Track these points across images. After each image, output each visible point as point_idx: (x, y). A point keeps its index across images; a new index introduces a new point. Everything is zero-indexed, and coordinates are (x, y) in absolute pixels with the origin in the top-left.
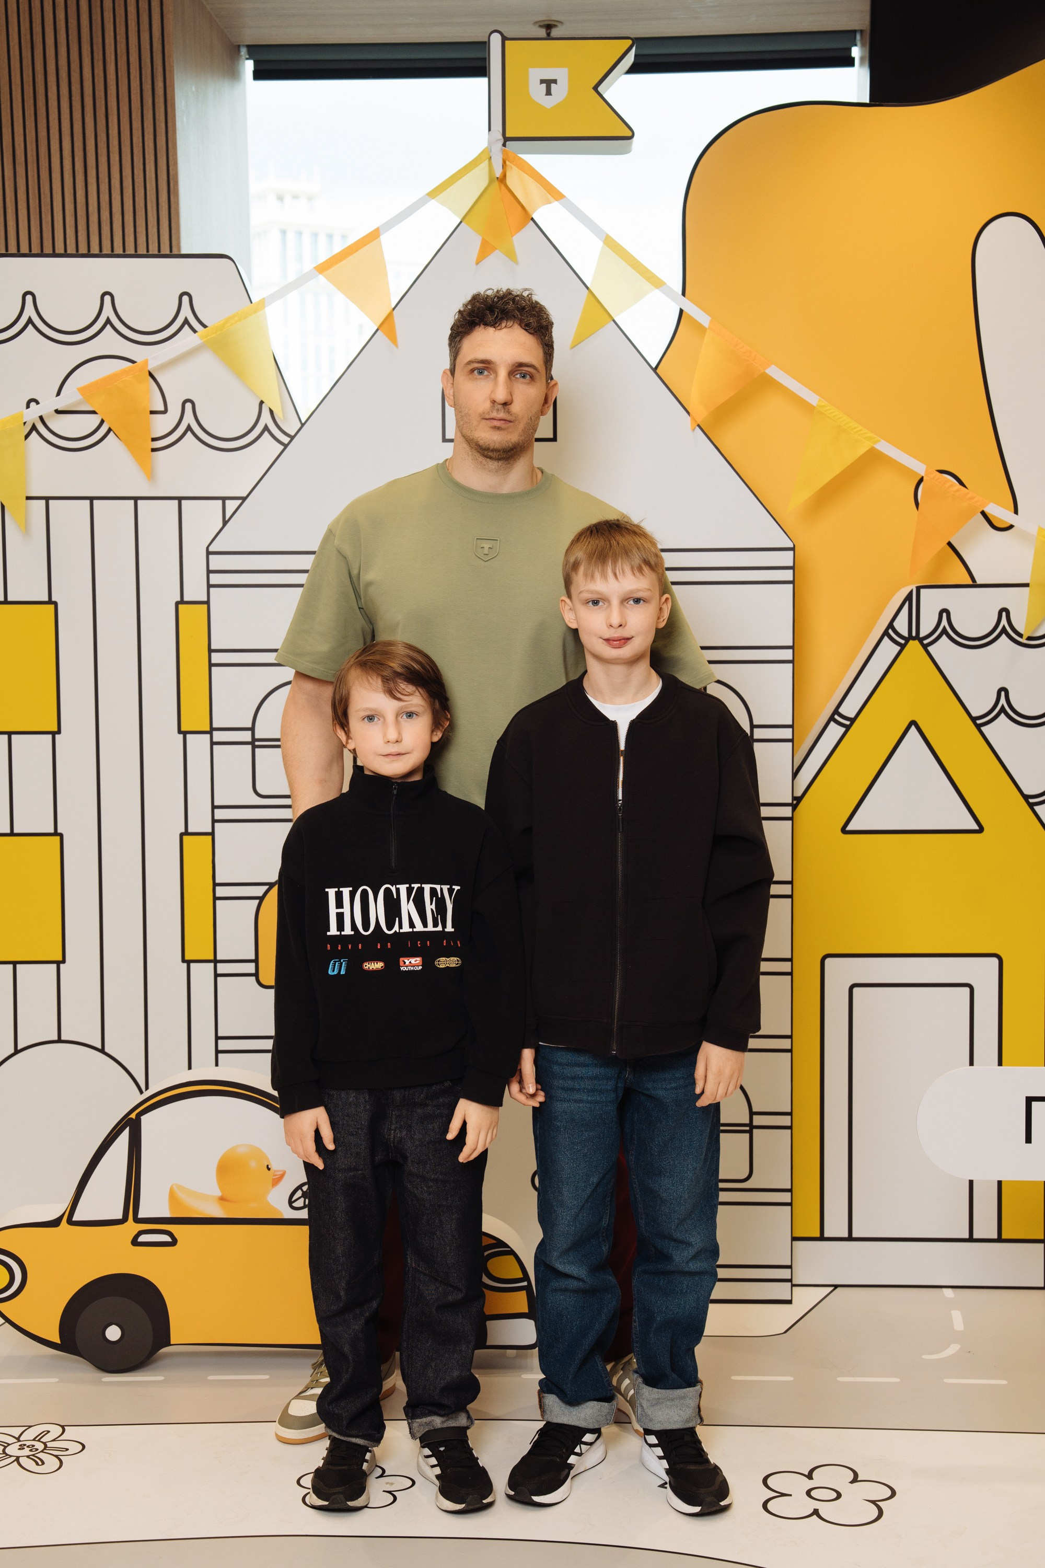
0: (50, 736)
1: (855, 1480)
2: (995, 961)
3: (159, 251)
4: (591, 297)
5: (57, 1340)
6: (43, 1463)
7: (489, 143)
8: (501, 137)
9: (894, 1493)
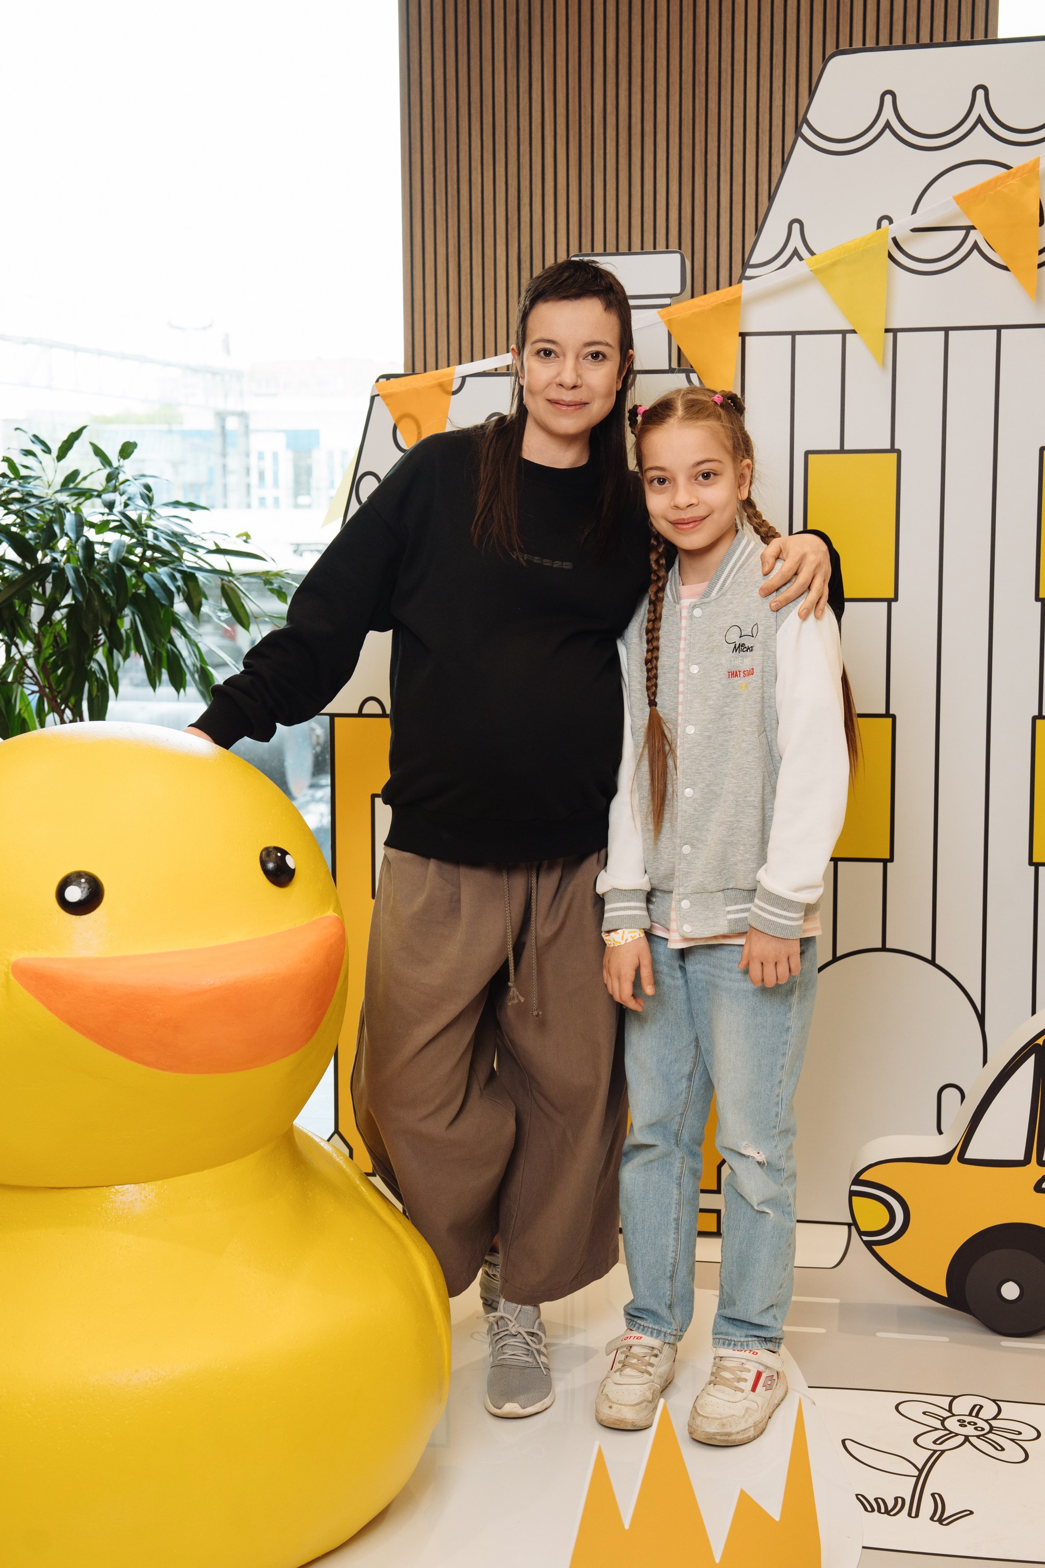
0: (885, 603)
5: (945, 1293)
6: (1003, 1449)
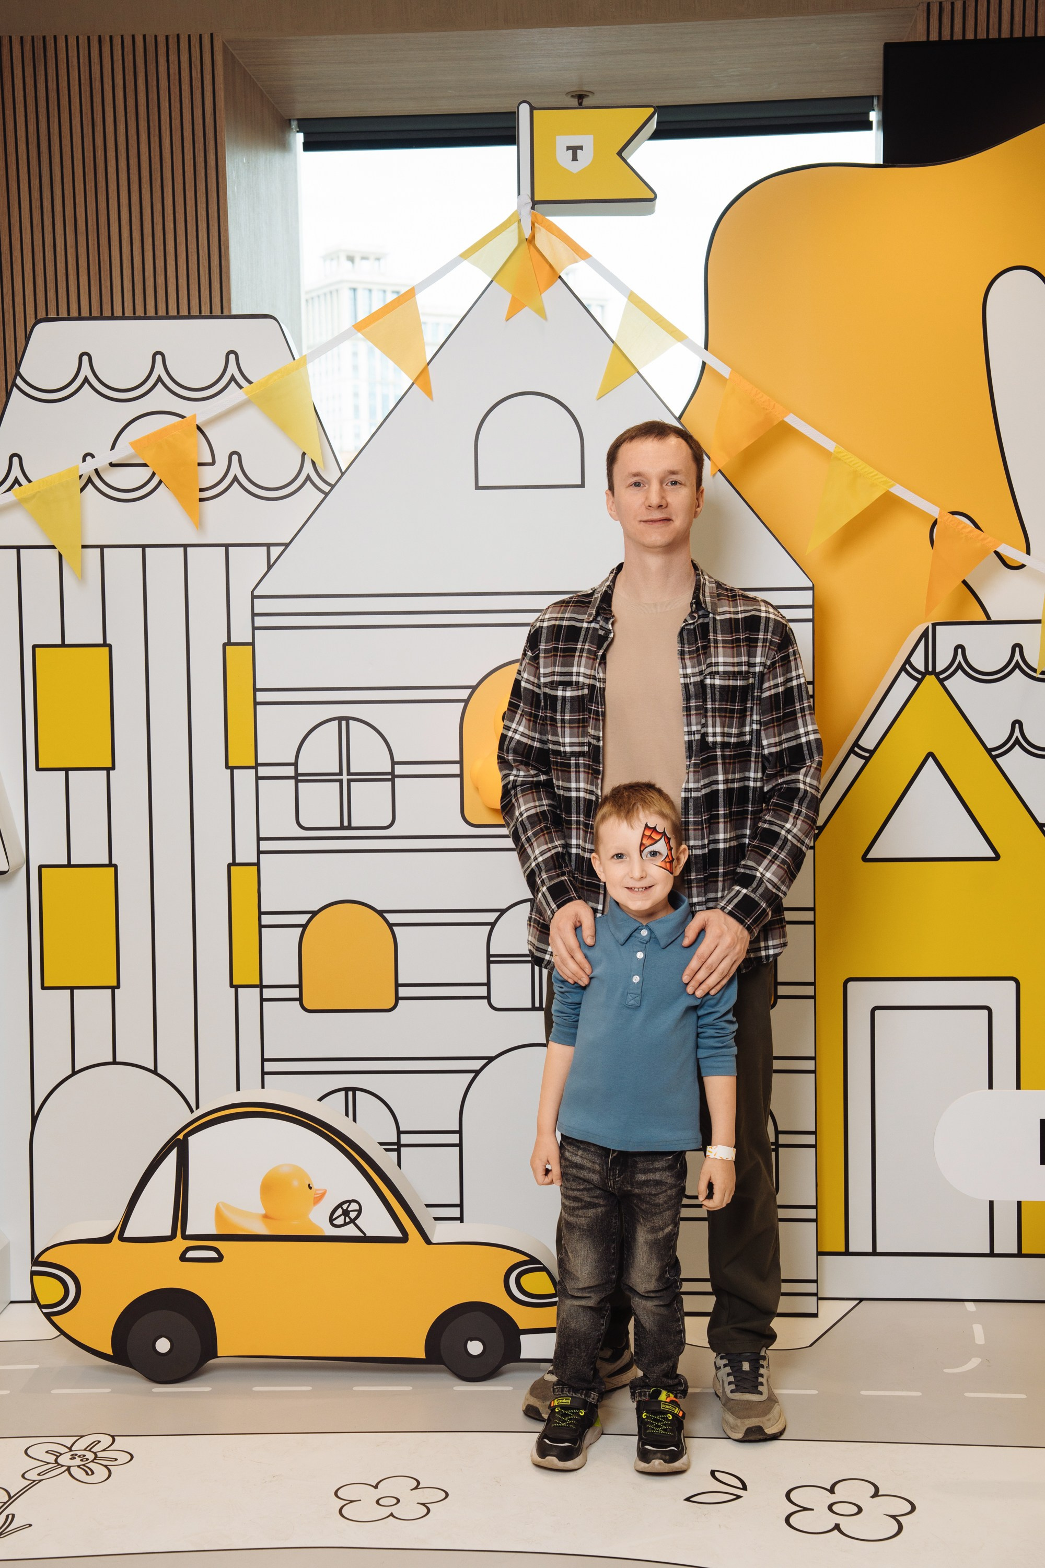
0: (105, 772)
1: (876, 1494)
2: (1012, 984)
3: (211, 312)
4: (617, 350)
5: (110, 1352)
6: (93, 1473)
7: (519, 206)
8: (529, 201)
9: (913, 1508)
